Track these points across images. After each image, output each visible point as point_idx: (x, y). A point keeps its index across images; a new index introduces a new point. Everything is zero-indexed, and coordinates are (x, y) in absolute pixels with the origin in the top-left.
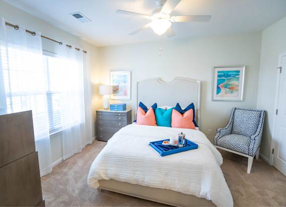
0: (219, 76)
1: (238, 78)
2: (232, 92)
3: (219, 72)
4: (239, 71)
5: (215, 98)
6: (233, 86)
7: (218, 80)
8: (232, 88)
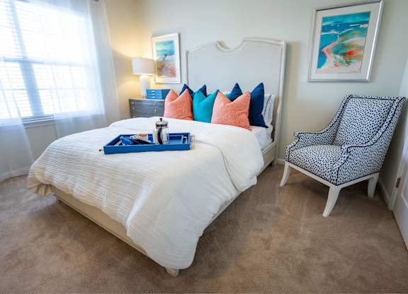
0: (324, 29)
1: (366, 30)
2: (348, 63)
3: (324, 19)
4: (367, 14)
5: (315, 76)
6: (353, 49)
7: (322, 37)
8: (350, 53)
